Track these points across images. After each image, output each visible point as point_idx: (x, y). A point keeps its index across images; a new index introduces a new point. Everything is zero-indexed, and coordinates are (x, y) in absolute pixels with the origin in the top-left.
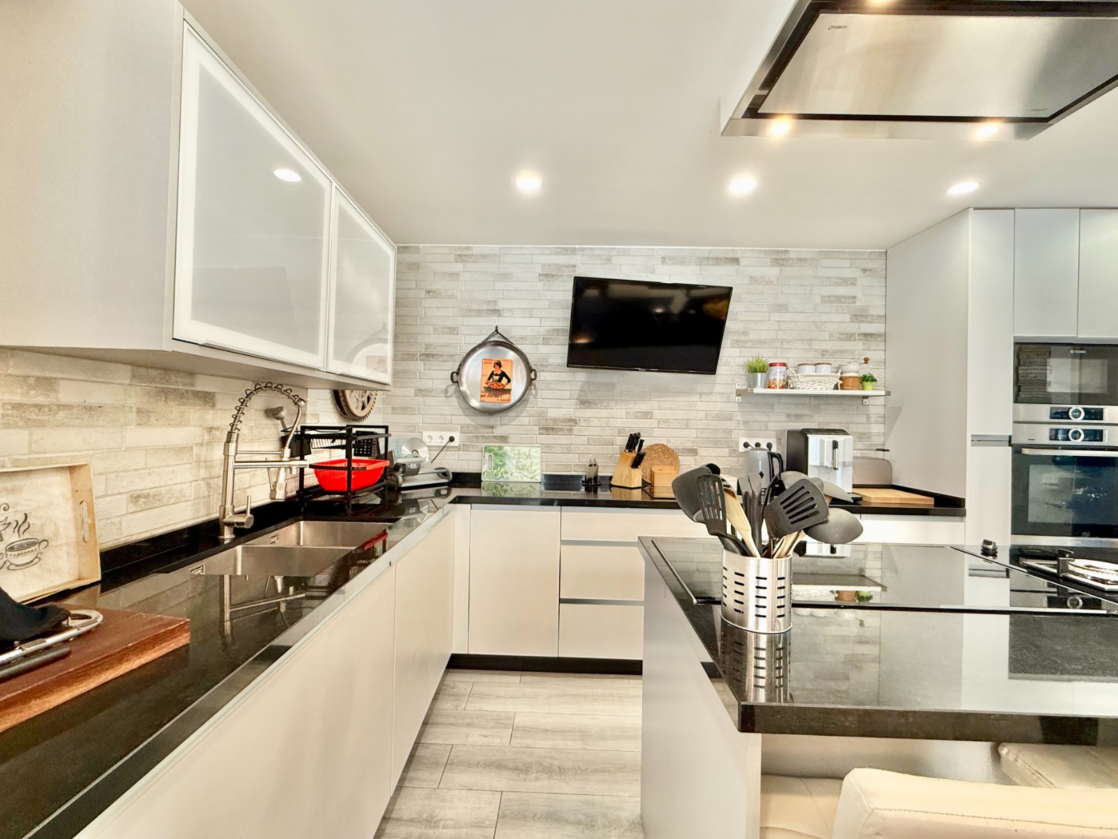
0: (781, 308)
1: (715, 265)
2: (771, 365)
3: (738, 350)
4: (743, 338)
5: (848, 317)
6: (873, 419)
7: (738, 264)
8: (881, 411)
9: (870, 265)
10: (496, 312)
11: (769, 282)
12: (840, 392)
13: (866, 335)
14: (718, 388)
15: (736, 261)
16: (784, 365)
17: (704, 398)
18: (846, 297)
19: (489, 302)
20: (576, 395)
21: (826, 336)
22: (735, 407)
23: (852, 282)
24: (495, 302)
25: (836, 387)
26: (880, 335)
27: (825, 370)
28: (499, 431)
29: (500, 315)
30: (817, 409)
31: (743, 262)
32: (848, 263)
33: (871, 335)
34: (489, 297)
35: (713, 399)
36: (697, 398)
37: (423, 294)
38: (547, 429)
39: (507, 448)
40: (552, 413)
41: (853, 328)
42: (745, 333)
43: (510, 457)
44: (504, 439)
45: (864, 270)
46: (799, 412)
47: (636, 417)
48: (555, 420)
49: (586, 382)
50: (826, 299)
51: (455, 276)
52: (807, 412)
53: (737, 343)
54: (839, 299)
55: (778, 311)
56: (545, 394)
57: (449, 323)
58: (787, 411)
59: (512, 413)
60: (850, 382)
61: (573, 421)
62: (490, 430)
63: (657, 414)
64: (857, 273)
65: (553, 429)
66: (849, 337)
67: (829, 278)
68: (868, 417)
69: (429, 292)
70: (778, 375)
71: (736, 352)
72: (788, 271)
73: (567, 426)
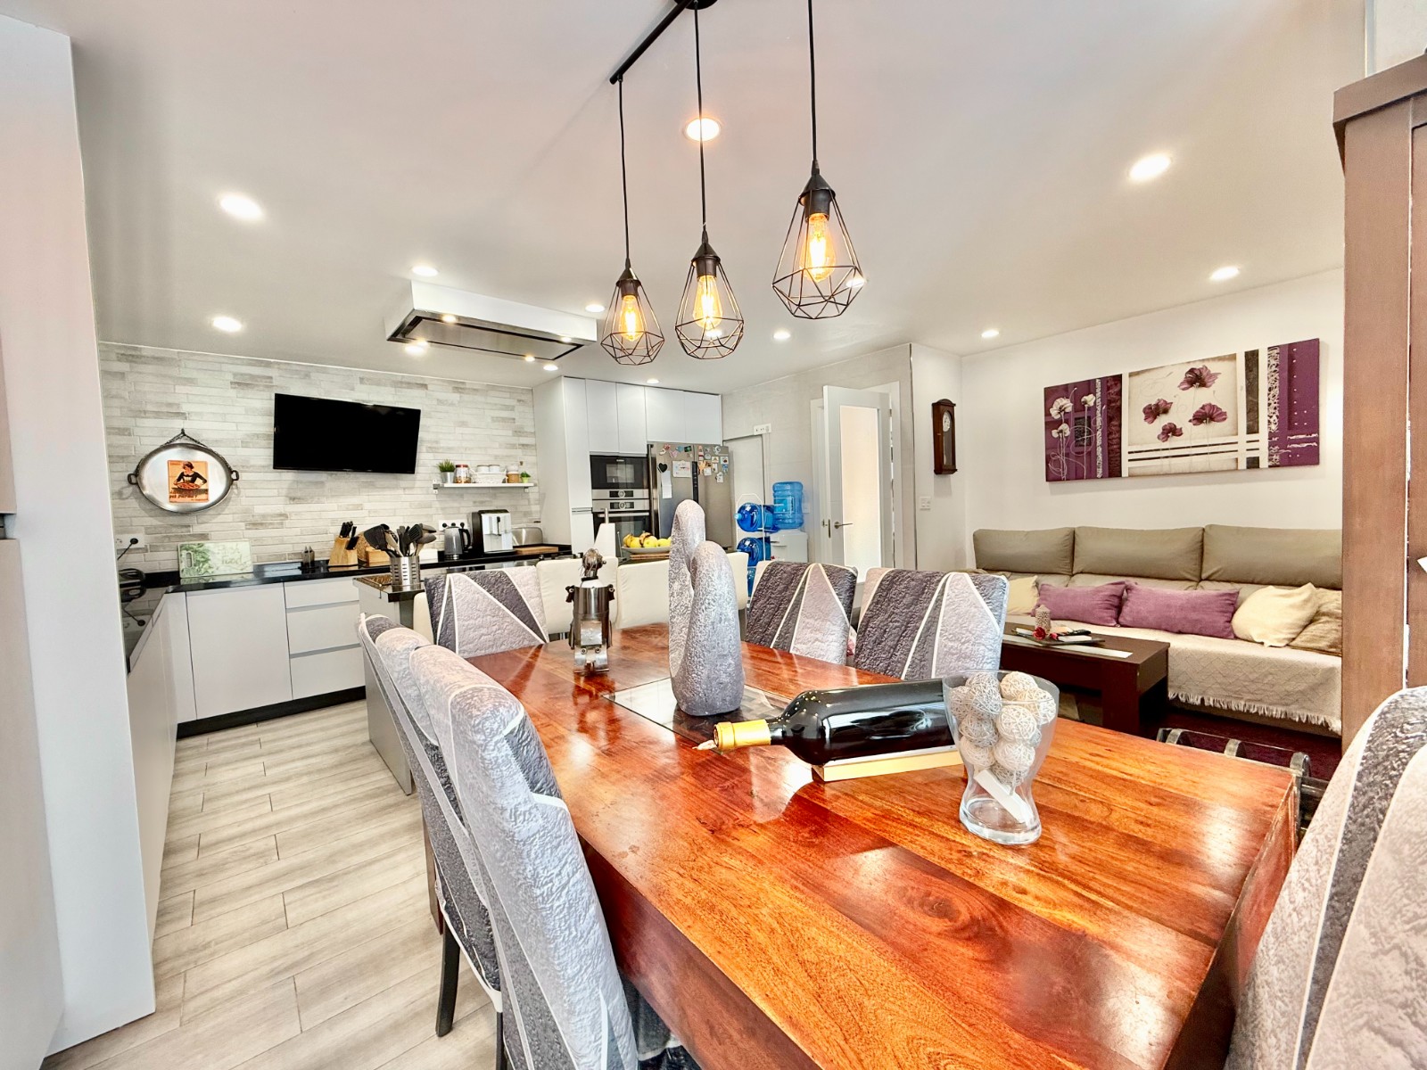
0: (463, 424)
1: (408, 388)
2: (457, 466)
3: (432, 454)
4: (434, 445)
5: (510, 433)
6: (532, 502)
7: (427, 389)
8: (537, 496)
9: (523, 398)
10: (181, 415)
11: (452, 404)
12: (506, 485)
13: (523, 445)
14: (418, 484)
15: (425, 386)
16: (466, 466)
17: (407, 492)
18: (510, 419)
19: (168, 405)
20: (284, 492)
21: (497, 445)
22: (434, 498)
23: (512, 408)
24: (178, 405)
25: (504, 482)
26: (532, 445)
27: (495, 469)
28: (197, 529)
29: (186, 418)
30: (495, 496)
31: (430, 387)
32: (508, 395)
33: (527, 445)
34: (168, 399)
35: (415, 492)
36: (401, 492)
38: (254, 524)
39: (208, 545)
40: (260, 510)
41: (516, 440)
42: (437, 442)
43: (213, 553)
44: (204, 536)
45: (519, 401)
46: (482, 499)
47: (348, 509)
48: (264, 516)
49: (294, 481)
50: (495, 419)
52: (488, 499)
53: (431, 450)
54: (504, 420)
55: (460, 426)
56: (250, 492)
57: (118, 424)
58: (474, 500)
59: (211, 512)
60: (513, 478)
61: (284, 516)
62: (184, 529)
63: (367, 506)
64: (514, 402)
65: (262, 524)
66: (513, 446)
67: (496, 404)
68: (529, 500)
70: (462, 473)
71: (430, 456)
72: (466, 397)
73: (278, 520)
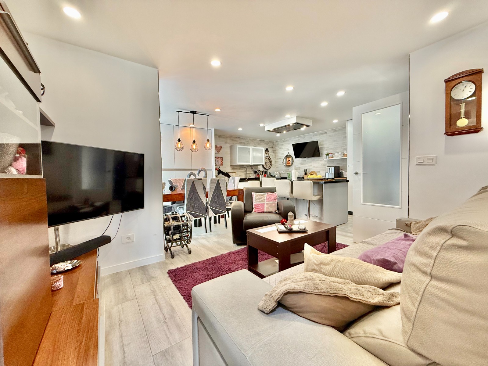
0: (335, 141)
1: (322, 134)
2: (329, 154)
4: (328, 148)
10: (288, 150)
14: (322, 159)
15: (326, 133)
16: (332, 153)
17: (321, 161)
19: (287, 148)
20: (300, 163)
22: (326, 163)
24: (288, 148)
25: (343, 157)
27: (340, 153)
28: (289, 170)
31: (327, 133)
34: (287, 147)
36: (319, 161)
37: (279, 148)
47: (309, 166)
48: (297, 168)
49: (301, 160)
51: (283, 145)
53: (326, 150)
56: (294, 162)
57: (282, 153)
59: (291, 167)
60: (345, 155)
63: (313, 165)
69: (280, 148)
72: (336, 133)
73: (299, 169)
